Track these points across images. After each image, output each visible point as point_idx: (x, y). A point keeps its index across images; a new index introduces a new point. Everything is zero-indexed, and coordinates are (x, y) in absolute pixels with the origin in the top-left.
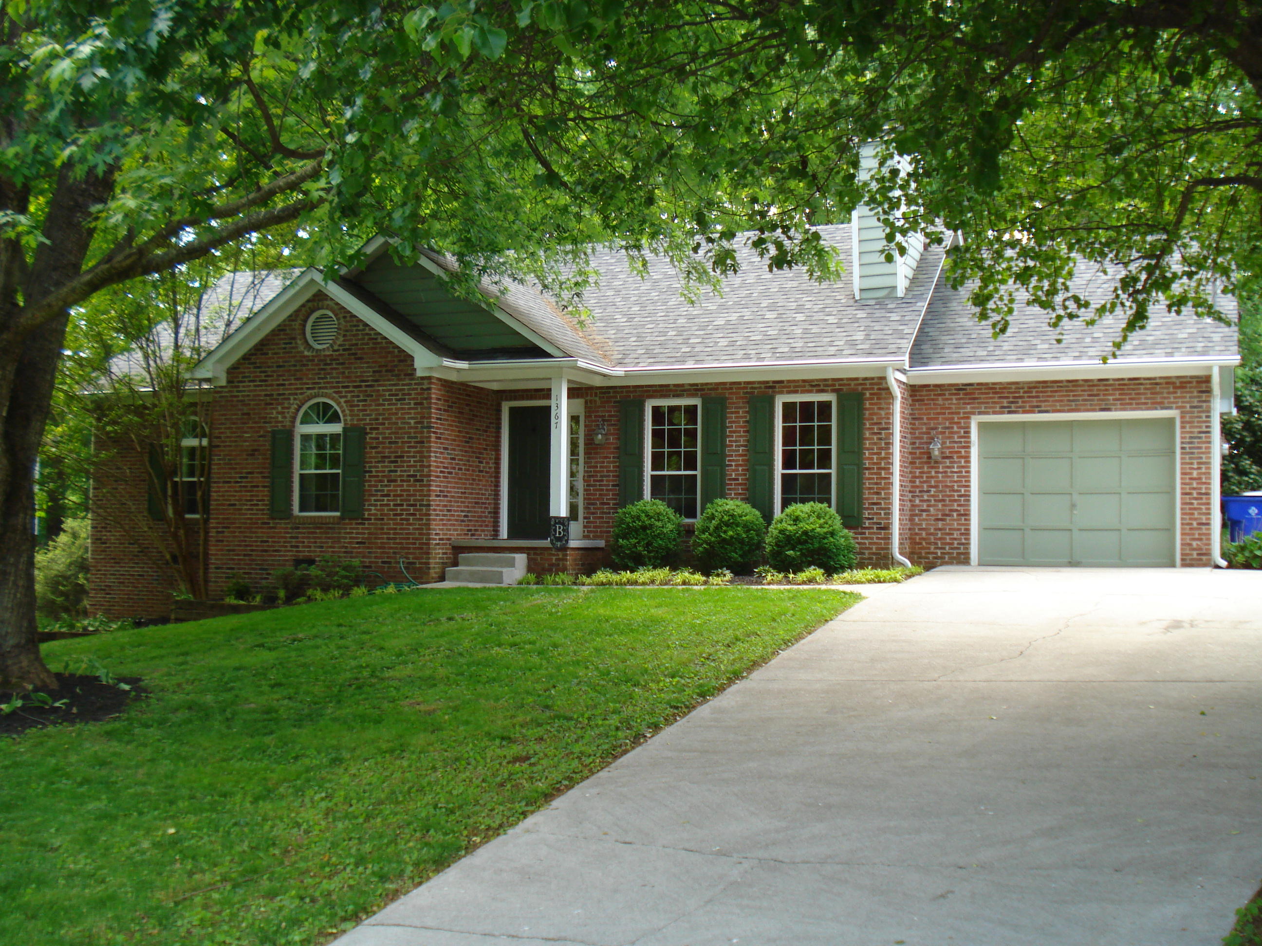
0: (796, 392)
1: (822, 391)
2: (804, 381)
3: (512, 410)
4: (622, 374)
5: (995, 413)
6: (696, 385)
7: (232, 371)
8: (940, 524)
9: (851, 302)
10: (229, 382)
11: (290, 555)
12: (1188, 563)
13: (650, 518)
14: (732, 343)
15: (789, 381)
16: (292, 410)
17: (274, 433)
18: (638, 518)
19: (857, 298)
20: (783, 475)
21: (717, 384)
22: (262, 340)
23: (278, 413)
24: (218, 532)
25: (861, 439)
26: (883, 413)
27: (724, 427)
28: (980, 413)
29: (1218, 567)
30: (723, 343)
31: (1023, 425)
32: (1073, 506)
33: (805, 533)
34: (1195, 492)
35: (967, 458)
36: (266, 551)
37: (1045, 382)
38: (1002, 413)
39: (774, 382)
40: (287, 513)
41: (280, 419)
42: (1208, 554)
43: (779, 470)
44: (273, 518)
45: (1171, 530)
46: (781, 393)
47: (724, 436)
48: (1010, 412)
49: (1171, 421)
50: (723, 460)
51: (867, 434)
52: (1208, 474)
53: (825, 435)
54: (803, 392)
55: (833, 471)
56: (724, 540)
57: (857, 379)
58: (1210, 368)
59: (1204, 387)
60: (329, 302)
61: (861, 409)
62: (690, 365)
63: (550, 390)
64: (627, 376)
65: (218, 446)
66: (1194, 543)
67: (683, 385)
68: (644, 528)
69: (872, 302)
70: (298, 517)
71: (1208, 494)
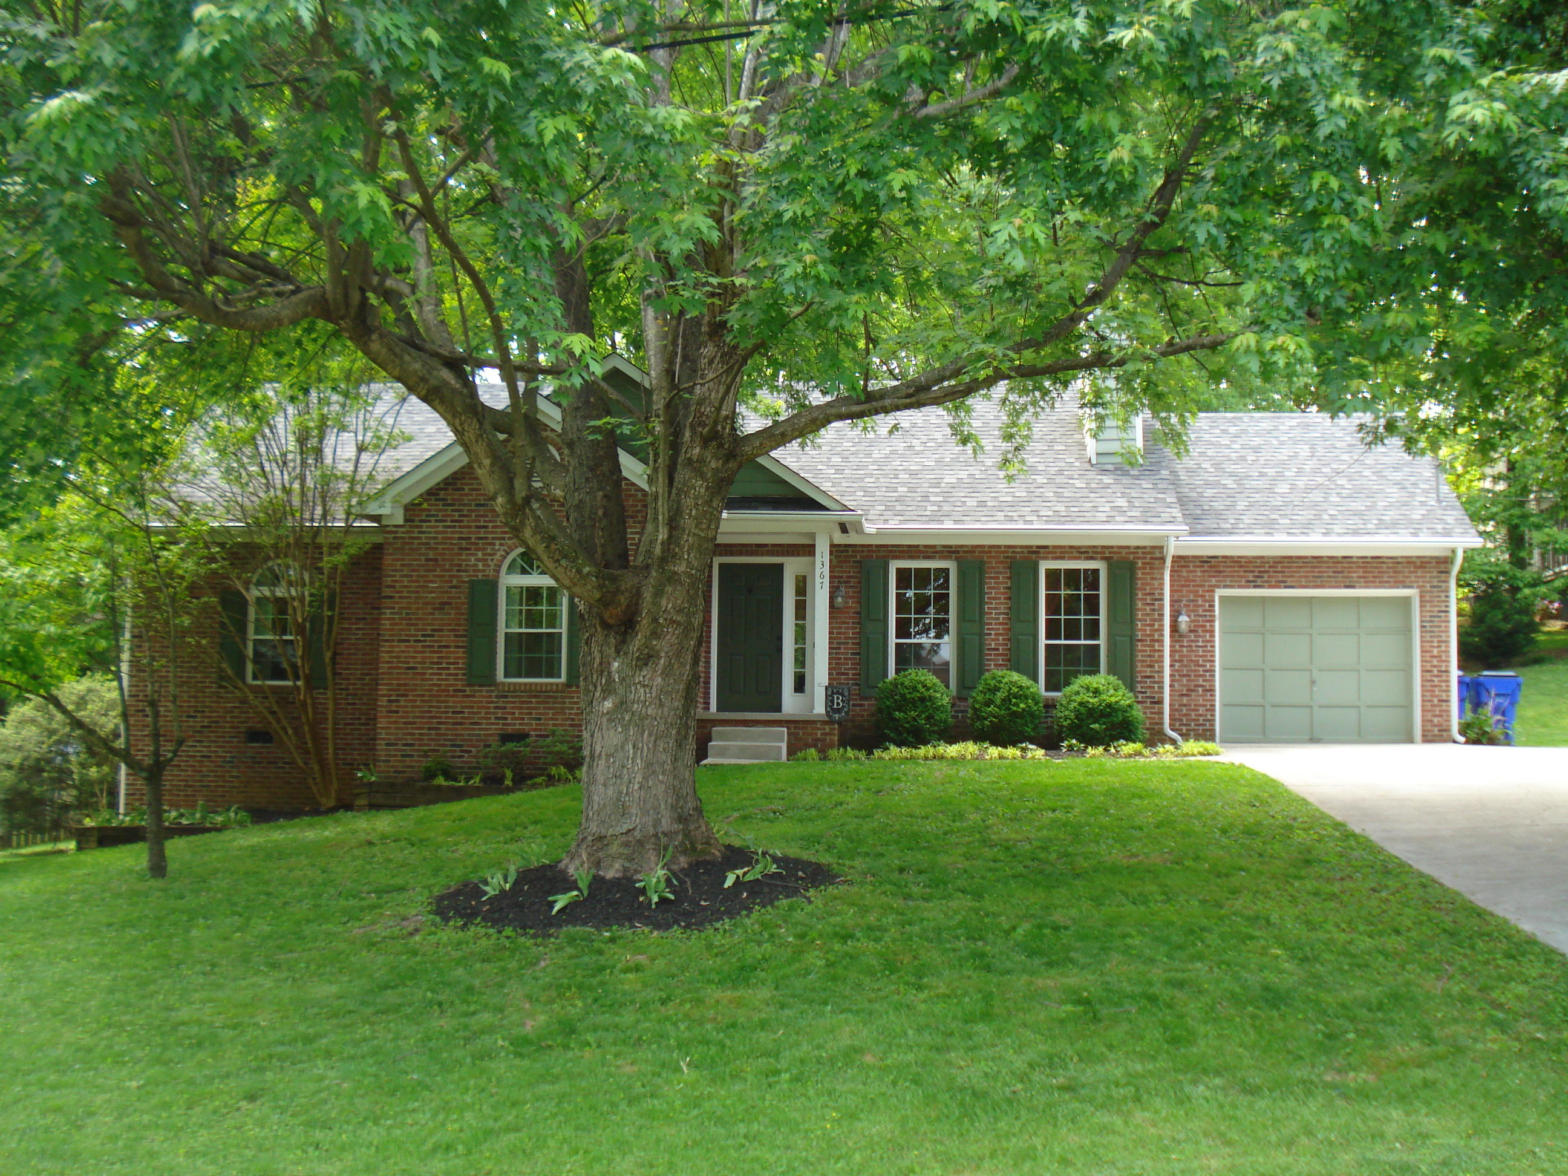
0: (1062, 558)
1: (1092, 558)
2: (1071, 547)
3: (721, 565)
4: (874, 531)
5: (1240, 587)
6: (950, 547)
7: (411, 509)
8: (1185, 700)
9: (1087, 466)
10: (406, 520)
11: (495, 729)
12: (1429, 738)
13: (928, 689)
14: (982, 504)
15: (1054, 547)
16: (498, 557)
17: (473, 584)
18: (915, 689)
19: (1094, 461)
20: (1047, 646)
21: (973, 546)
22: (456, 473)
23: (478, 560)
24: (390, 701)
25: (1133, 610)
26: (1156, 583)
27: (982, 593)
28: (1225, 587)
29: (1455, 742)
30: (971, 503)
31: (1263, 600)
32: (1313, 682)
33: (1109, 705)
34: (1435, 670)
35: (1212, 632)
36: (461, 724)
37: (1290, 557)
38: (1248, 587)
39: (1038, 547)
40: (488, 679)
41: (480, 567)
42: (1448, 730)
43: (1043, 641)
44: (469, 685)
45: (1408, 707)
46: (1046, 558)
47: (982, 603)
48: (1255, 587)
49: (1406, 601)
50: (982, 628)
51: (1140, 605)
52: (1447, 652)
53: (1093, 605)
54: (1070, 558)
55: (1102, 642)
56: (1015, 712)
57: (1128, 547)
58: (1453, 551)
59: (1442, 567)
60: (549, 433)
61: (1133, 578)
62: (948, 525)
63: (814, 546)
64: (880, 533)
65: (391, 597)
66: (1436, 720)
67: (934, 546)
68: (923, 699)
69: (1111, 467)
70: (503, 684)
71: (1447, 672)
